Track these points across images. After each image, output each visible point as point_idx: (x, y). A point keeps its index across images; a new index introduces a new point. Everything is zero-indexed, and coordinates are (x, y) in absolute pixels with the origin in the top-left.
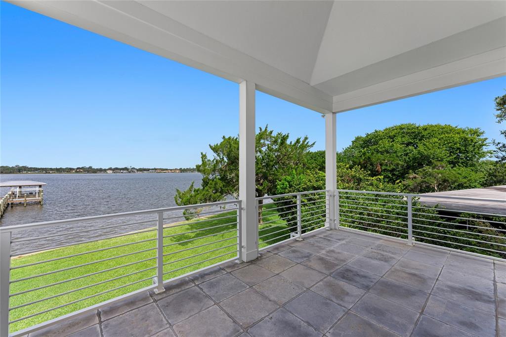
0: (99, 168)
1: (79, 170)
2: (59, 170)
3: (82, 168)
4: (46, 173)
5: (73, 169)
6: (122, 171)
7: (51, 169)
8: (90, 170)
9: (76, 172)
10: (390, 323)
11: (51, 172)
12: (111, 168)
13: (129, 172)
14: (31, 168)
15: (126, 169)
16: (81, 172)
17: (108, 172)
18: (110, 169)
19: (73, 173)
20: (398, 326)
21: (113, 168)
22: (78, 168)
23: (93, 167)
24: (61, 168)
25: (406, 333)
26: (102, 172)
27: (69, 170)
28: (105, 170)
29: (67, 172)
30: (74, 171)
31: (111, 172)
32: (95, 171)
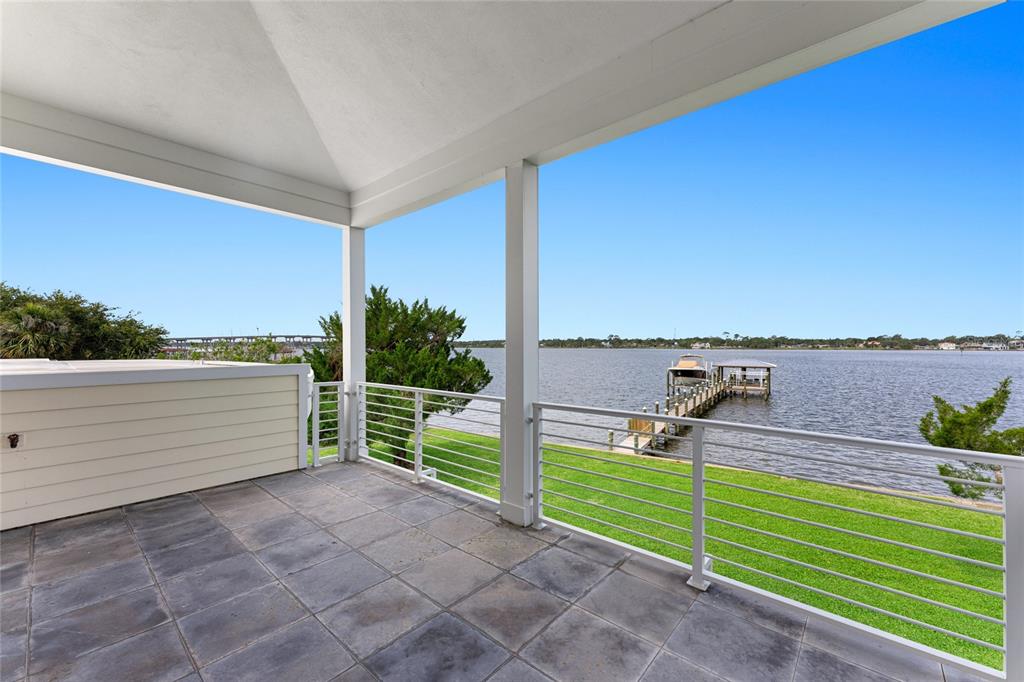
0: (919, 337)
1: (871, 343)
2: (834, 344)
3: (879, 339)
4: (813, 348)
5: (861, 341)
6: (985, 345)
7: (822, 342)
8: (896, 343)
9: (867, 346)
10: (249, 661)
11: (821, 346)
12: (953, 337)
13: (1012, 348)
14: (792, 340)
15: (1001, 339)
16: (876, 346)
17: (942, 346)
18: (950, 340)
19: (861, 349)
20: (233, 670)
21: (958, 337)
22: (870, 339)
23: (903, 337)
24: (837, 339)
25: (212, 674)
26: (927, 347)
27: (853, 343)
28: (935, 343)
29: (849, 346)
30: (861, 345)
31: (952, 346)
32: (909, 345)
